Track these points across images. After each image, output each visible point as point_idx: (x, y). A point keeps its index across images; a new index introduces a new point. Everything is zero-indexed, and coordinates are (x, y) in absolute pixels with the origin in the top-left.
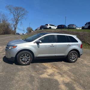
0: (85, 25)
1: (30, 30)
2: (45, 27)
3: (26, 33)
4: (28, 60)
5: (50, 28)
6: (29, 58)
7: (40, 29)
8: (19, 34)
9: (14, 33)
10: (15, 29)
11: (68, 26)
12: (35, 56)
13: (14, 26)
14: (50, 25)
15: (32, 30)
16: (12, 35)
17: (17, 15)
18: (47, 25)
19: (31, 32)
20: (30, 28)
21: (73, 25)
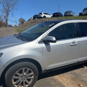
0: (83, 11)
1: (22, 21)
2: (39, 16)
3: (19, 24)
4: (29, 80)
5: (45, 17)
6: (31, 76)
7: (33, 19)
8: (11, 26)
9: (6, 25)
10: (7, 20)
11: (65, 13)
12: (43, 69)
13: (5, 17)
14: (44, 14)
15: (24, 21)
16: (3, 27)
17: (7, 5)
18: (41, 13)
19: (24, 23)
20: (22, 19)
21: (70, 12)
